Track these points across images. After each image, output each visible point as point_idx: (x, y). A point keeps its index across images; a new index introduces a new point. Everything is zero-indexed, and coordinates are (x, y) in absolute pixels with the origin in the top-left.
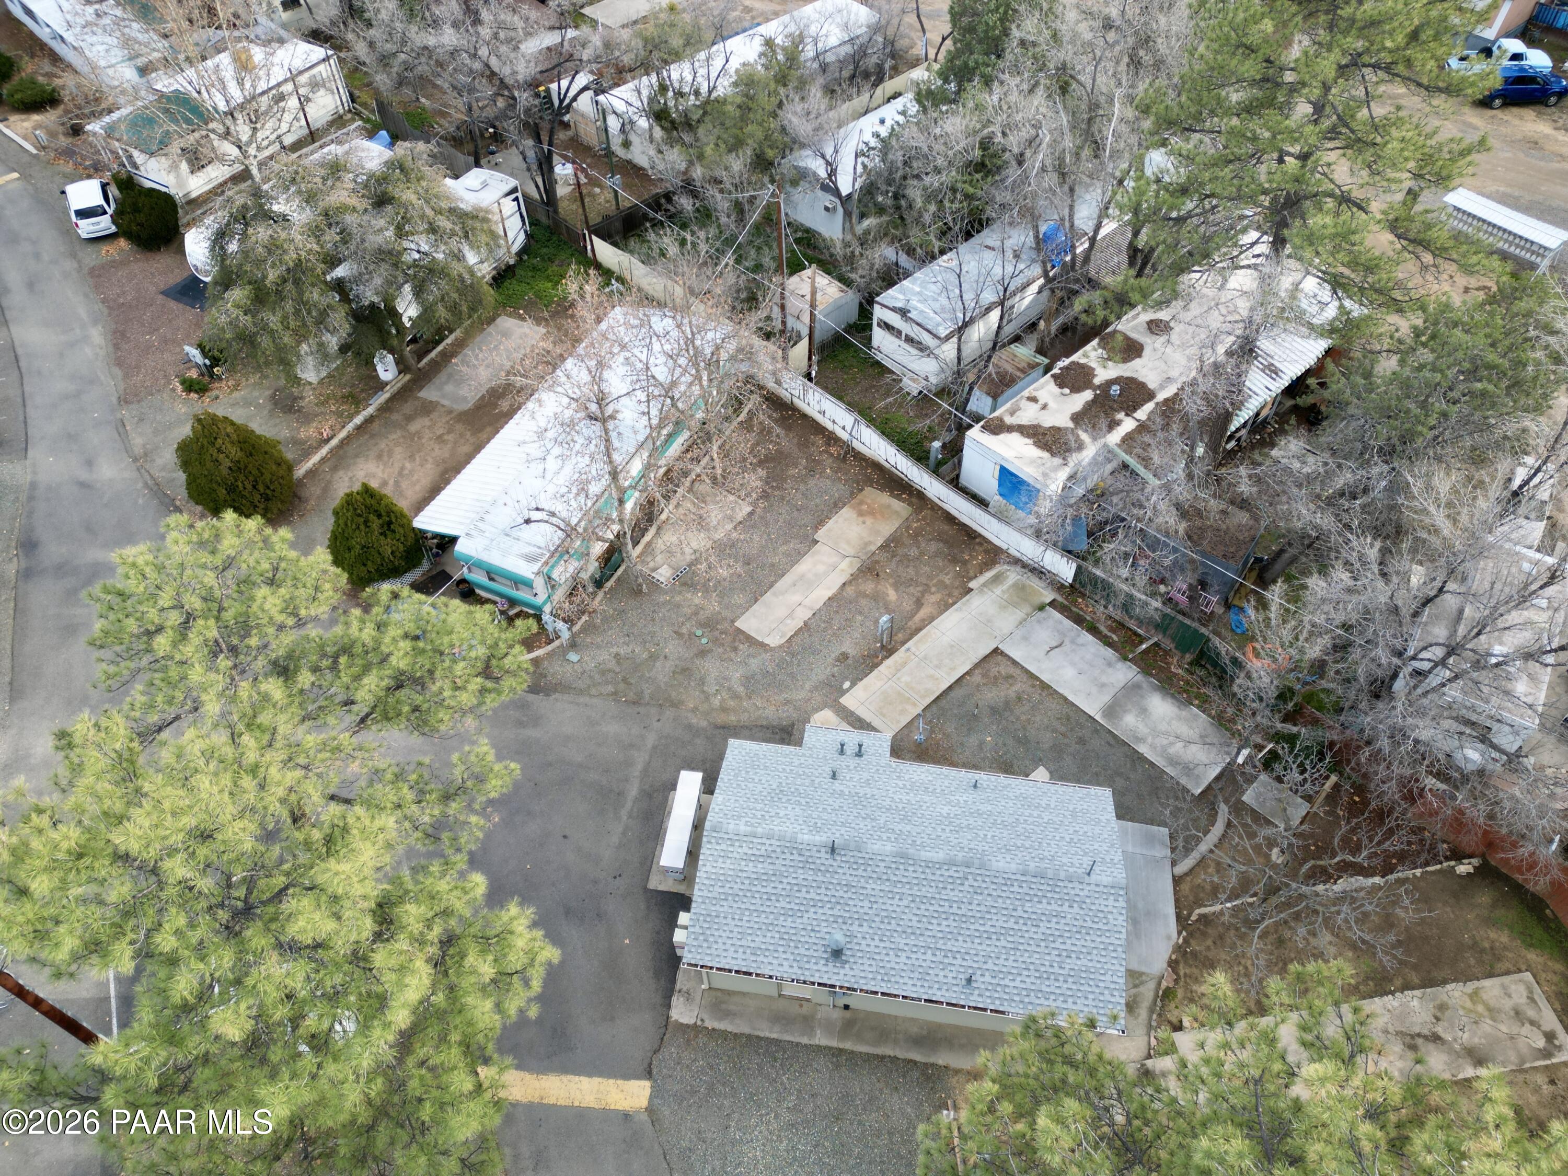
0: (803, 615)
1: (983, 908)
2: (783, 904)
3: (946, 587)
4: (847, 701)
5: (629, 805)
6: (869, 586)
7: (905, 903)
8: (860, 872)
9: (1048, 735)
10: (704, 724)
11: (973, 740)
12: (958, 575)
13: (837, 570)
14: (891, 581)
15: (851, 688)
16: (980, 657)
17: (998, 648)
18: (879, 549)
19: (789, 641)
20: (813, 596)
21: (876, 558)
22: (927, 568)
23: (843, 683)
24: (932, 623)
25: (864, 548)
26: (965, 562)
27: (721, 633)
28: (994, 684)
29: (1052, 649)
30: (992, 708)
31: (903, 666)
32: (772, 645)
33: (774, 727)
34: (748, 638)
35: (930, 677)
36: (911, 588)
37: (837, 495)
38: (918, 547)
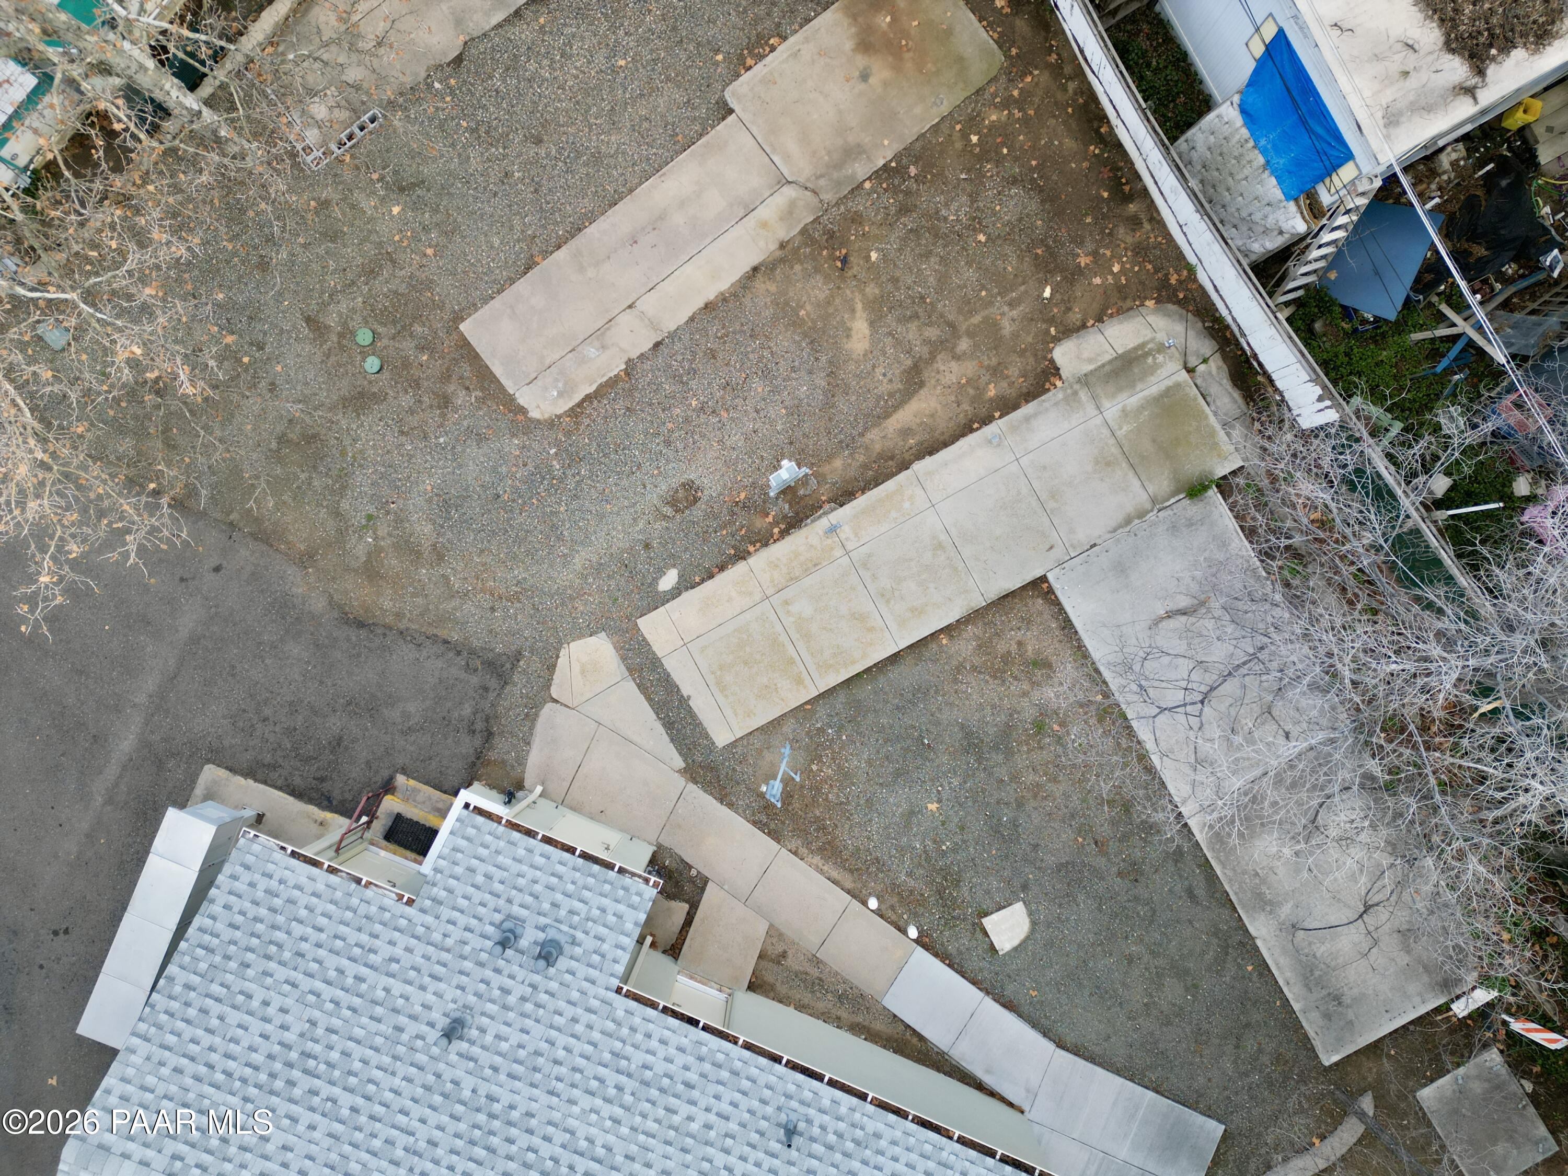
0: (632, 340)
3: (997, 342)
4: (654, 627)
5: (112, 771)
6: (812, 292)
9: (1067, 835)
10: (318, 604)
11: (897, 801)
12: (1042, 312)
13: (751, 220)
14: (872, 290)
15: (676, 593)
16: (993, 595)
17: (1044, 579)
18: (876, 175)
19: (575, 412)
20: (668, 287)
21: (859, 205)
22: (970, 274)
23: (661, 572)
24: (920, 456)
25: (839, 166)
26: (1074, 275)
27: (421, 349)
28: (997, 674)
29: (1170, 615)
30: (968, 735)
31: (807, 572)
32: (534, 414)
33: (472, 652)
34: (485, 375)
35: (859, 618)
36: (913, 326)
38: (973, 197)
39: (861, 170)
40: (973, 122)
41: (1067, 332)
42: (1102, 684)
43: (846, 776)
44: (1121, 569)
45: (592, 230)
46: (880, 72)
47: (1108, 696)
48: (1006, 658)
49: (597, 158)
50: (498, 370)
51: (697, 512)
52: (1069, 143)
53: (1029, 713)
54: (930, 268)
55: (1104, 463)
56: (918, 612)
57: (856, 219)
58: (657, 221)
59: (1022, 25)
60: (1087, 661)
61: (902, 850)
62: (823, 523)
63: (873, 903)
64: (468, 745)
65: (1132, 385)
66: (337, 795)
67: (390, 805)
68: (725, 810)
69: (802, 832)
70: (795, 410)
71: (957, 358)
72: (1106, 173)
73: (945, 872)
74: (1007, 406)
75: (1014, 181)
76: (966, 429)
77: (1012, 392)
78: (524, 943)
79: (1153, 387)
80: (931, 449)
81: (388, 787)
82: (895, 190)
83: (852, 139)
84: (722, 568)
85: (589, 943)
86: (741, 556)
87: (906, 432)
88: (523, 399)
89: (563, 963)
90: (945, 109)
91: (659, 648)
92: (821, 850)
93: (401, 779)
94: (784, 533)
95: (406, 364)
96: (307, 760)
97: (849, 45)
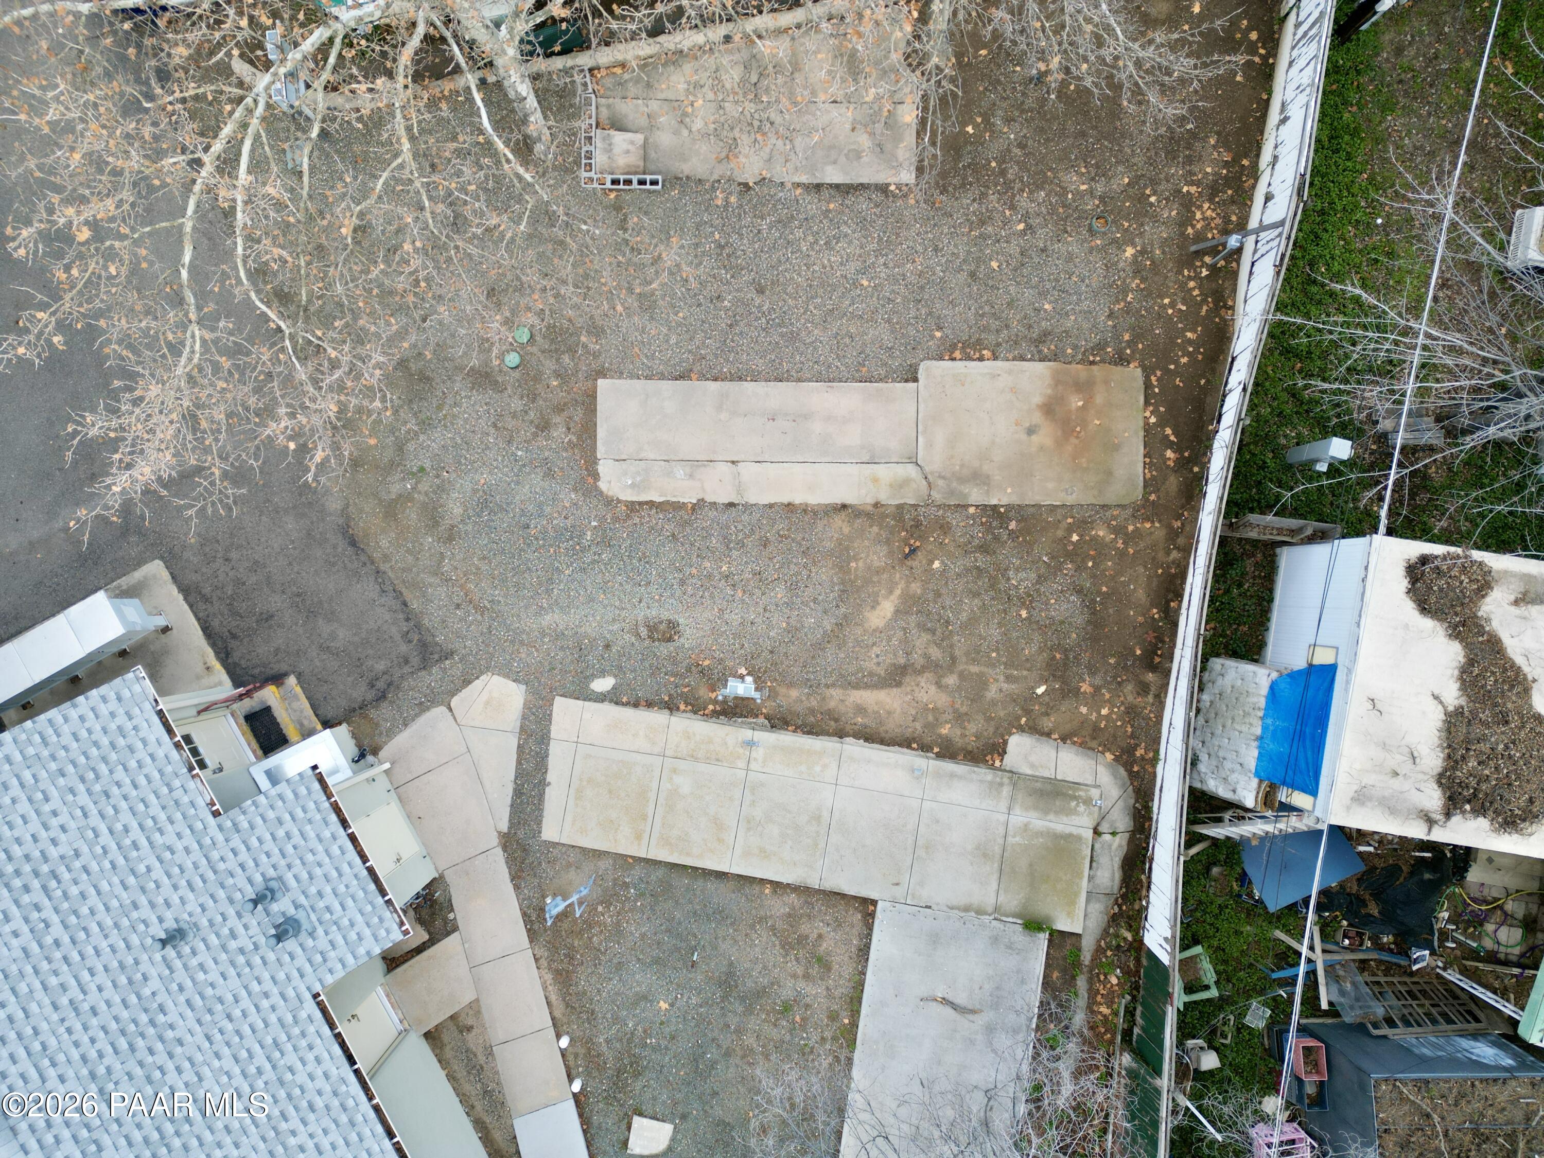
0: (712, 486)
3: (977, 697)
4: (566, 711)
6: (872, 555)
11: (641, 980)
12: (1026, 701)
13: (868, 469)
14: (916, 588)
15: (601, 698)
16: (828, 885)
17: (874, 903)
18: (984, 508)
19: (633, 507)
20: (772, 470)
21: (954, 519)
22: (995, 633)
23: (603, 673)
24: (857, 735)
25: (962, 480)
26: (1070, 692)
27: (558, 375)
28: (787, 946)
29: (945, 1001)
30: (730, 974)
31: (707, 760)
32: (603, 485)
33: (418, 626)
34: (588, 431)
35: (719, 825)
36: (926, 637)
37: (1069, 323)
38: (1040, 579)
39: (976, 496)
40: (1082, 525)
41: (1034, 729)
42: (855, 1014)
44: (935, 939)
45: (748, 386)
46: (1046, 436)
47: (854, 1025)
48: (802, 940)
49: (793, 337)
50: (601, 433)
51: (664, 650)
52: (1141, 595)
53: (787, 992)
54: (970, 605)
55: (982, 852)
56: (764, 854)
57: (945, 528)
58: (801, 417)
59: (1173, 483)
60: (859, 986)
61: (616, 1019)
62: (748, 734)
63: (564, 1042)
64: (360, 692)
65: (1046, 812)
66: (236, 656)
67: (269, 695)
68: (510, 887)
69: (553, 948)
70: (792, 631)
71: (938, 685)
72: (1150, 637)
73: (635, 1060)
74: (948, 752)
75: (1079, 591)
76: (905, 743)
77: (959, 742)
78: (275, 907)
79: (1061, 825)
80: (870, 737)
81: (277, 679)
82: (989, 528)
83: (986, 468)
84: (649, 705)
85: (322, 942)
86: (671, 707)
87: (861, 710)
88: (603, 468)
89: (291, 944)
90: (1070, 500)
91: (556, 731)
92: (557, 973)
93: (292, 680)
94: (716, 714)
95: (537, 379)
96: (235, 614)
97: (1037, 399)
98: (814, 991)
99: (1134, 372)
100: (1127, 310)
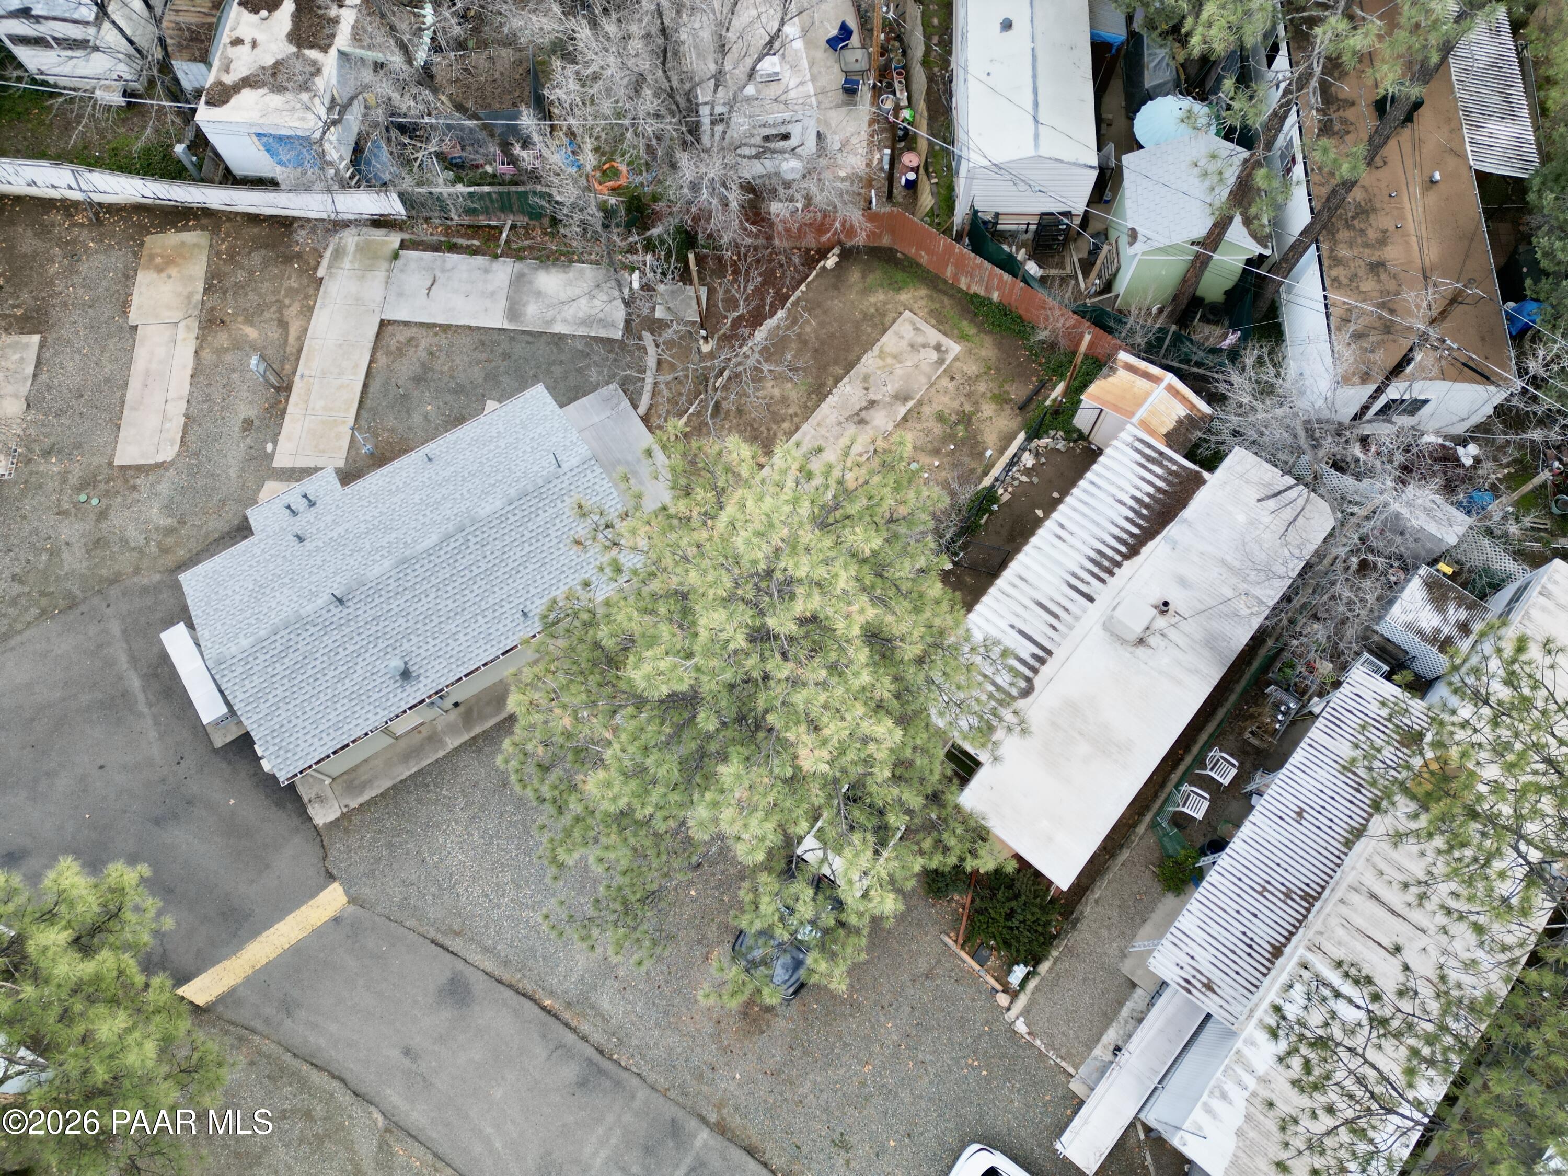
0: (177, 410)
1: (497, 553)
2: (332, 674)
3: (297, 291)
4: (280, 462)
5: (141, 697)
6: (222, 339)
7: (432, 596)
8: (377, 601)
9: (476, 369)
10: (157, 577)
11: (417, 418)
12: (301, 271)
13: (178, 342)
14: (240, 319)
15: (275, 447)
16: (372, 339)
17: (382, 321)
18: (204, 294)
19: (183, 444)
20: (173, 385)
21: (209, 305)
22: (266, 284)
23: (264, 448)
25: (190, 303)
26: (299, 255)
27: (107, 482)
28: (401, 355)
29: (429, 289)
30: (414, 379)
31: (308, 395)
32: (169, 459)
33: (228, 533)
34: (139, 469)
35: (340, 387)
36: (265, 313)
37: (120, 266)
38: (242, 268)
39: (198, 297)
40: (218, 254)
41: (316, 269)
42: (435, 325)
43: (392, 430)
44: (401, 295)
45: (129, 397)
46: (173, 271)
47: (440, 326)
48: (399, 349)
49: (107, 380)
50: (142, 462)
51: (257, 423)
52: (256, 230)
53: (424, 355)
54: (251, 296)
55: (362, 278)
56: (356, 366)
57: (213, 309)
58: (147, 373)
59: (204, 221)
60: (422, 325)
62: (297, 378)
71: (288, 307)
72: (277, 226)
75: (250, 253)
77: (314, 295)
79: (352, 249)
82: (215, 291)
83: (184, 294)
88: (160, 459)
90: (205, 259)
91: (289, 465)
95: (107, 491)
97: (155, 275)
98: (423, 344)
99: (148, 239)
100: (118, 243)
